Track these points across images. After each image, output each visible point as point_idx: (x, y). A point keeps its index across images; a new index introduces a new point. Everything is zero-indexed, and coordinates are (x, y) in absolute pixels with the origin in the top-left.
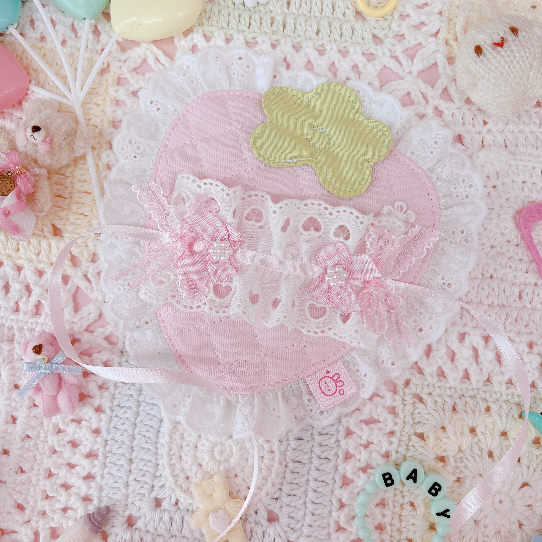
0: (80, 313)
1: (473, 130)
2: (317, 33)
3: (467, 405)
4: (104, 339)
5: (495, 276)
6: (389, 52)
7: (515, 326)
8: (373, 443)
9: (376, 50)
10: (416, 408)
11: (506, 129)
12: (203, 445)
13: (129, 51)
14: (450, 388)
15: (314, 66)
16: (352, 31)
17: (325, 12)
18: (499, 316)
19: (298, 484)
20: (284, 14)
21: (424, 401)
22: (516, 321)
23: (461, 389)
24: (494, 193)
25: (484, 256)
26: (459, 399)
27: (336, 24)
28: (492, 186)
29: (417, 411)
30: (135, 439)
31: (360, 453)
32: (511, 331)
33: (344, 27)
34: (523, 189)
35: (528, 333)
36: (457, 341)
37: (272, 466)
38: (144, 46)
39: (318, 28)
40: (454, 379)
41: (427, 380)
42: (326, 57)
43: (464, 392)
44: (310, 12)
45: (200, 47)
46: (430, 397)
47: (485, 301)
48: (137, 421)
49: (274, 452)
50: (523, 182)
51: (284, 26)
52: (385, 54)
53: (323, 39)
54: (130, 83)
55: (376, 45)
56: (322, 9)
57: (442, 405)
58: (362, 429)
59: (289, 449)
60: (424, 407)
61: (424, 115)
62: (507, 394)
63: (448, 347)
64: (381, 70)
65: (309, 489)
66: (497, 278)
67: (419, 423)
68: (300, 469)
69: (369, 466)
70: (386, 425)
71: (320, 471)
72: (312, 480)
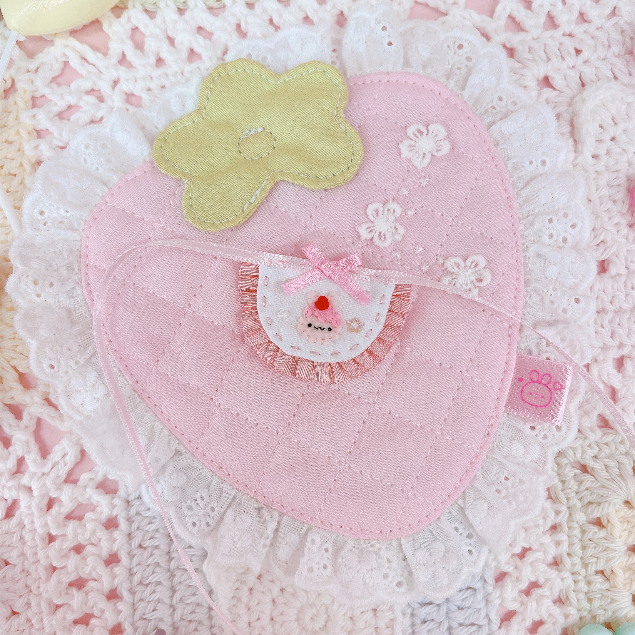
0: (50, 456)
1: (564, 65)
4: (97, 488)
8: (530, 549)
10: (581, 482)
11: (610, 54)
12: (282, 614)
13: (40, 55)
14: (622, 442)
15: (315, 22)
21: (589, 470)
24: (615, 148)
25: (624, 241)
28: (610, 138)
29: (583, 487)
30: (178, 628)
31: (517, 568)
36: (615, 371)
37: (392, 620)
38: (59, 42)
41: (586, 438)
45: (142, 28)
46: (596, 462)
48: (174, 601)
54: (51, 100)
57: (617, 470)
60: (592, 479)
63: (604, 382)
67: (590, 503)
68: (435, 614)
69: (534, 585)
70: (544, 518)
71: (465, 610)
72: (457, 626)
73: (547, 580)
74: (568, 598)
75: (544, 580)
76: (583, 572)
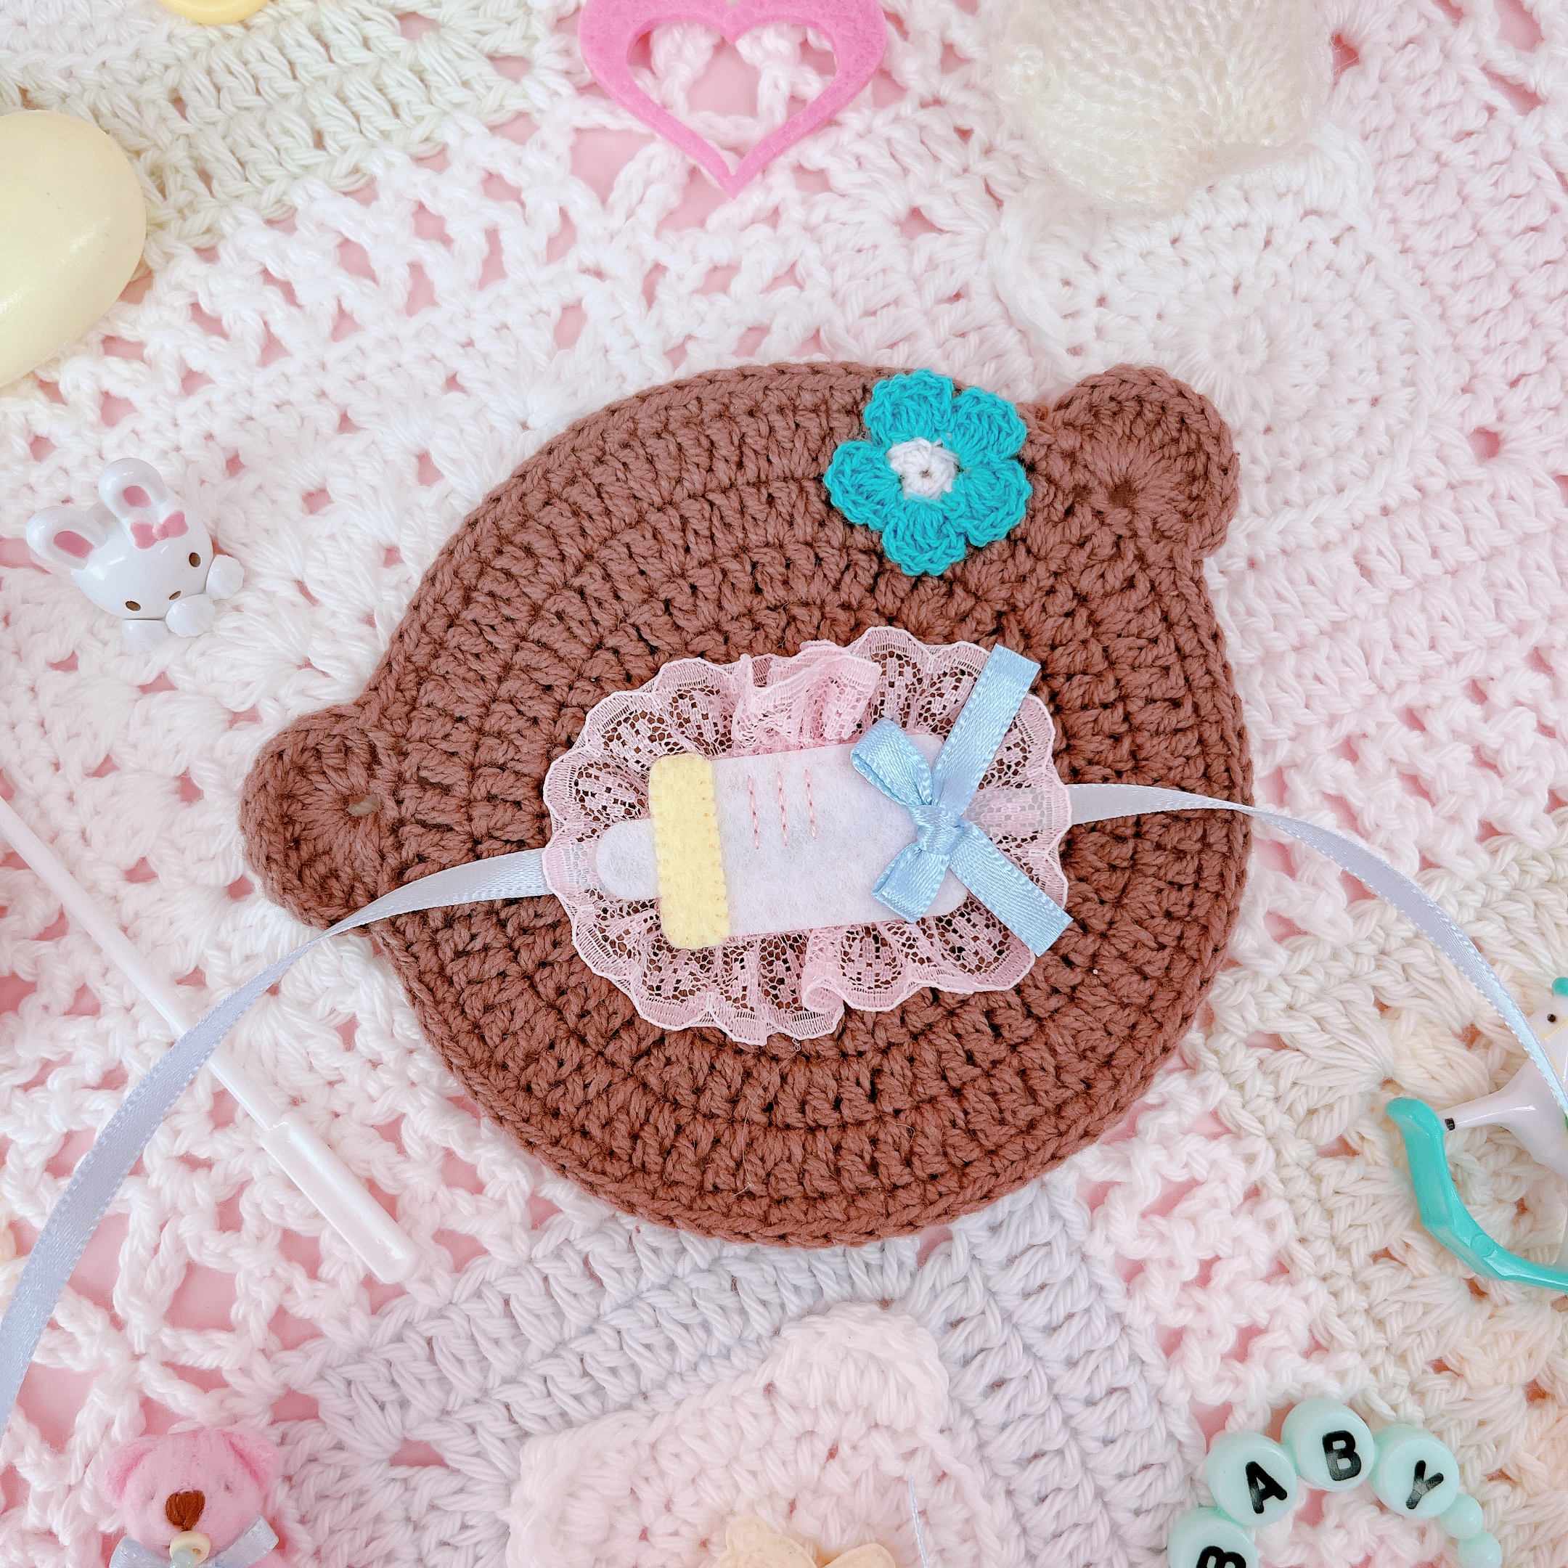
1: (944, 173)
2: (319, 142)
3: (1413, 974)
5: (1261, 555)
6: (563, 81)
7: (1404, 661)
8: (1218, 1258)
9: (525, 96)
10: (1277, 1074)
14: (1335, 956)
16: (422, 80)
17: (305, 66)
18: (1344, 661)
19: (1076, 1525)
20: (182, 139)
21: (1286, 1041)
22: (1396, 647)
23: (1369, 938)
24: (1113, 320)
26: (1381, 972)
27: (356, 86)
28: (1094, 301)
29: (1285, 1083)
31: (1200, 1309)
32: (1400, 684)
33: (388, 80)
34: (1185, 263)
35: (1449, 663)
37: (967, 1521)
39: (312, 128)
40: (1331, 922)
41: (1256, 975)
42: (385, 200)
43: (1381, 941)
44: (258, 92)
46: (1295, 1019)
47: (1281, 643)
49: (944, 1474)
50: (1174, 241)
51: (205, 177)
52: (556, 93)
53: (345, 149)
55: (517, 81)
56: (291, 64)
57: (1344, 1020)
58: (1162, 1238)
59: (986, 1433)
60: (1299, 1058)
61: (776, 211)
62: (1504, 873)
64: (573, 149)
65: (1123, 1517)
66: (1268, 556)
67: (1311, 1112)
68: (1058, 1475)
69: (1249, 1334)
70: (1224, 1181)
71: (1119, 1443)
72: (1112, 1482)
73: (1273, 1314)
74: (1332, 1336)
75: (1267, 1316)
76: (1343, 1267)
